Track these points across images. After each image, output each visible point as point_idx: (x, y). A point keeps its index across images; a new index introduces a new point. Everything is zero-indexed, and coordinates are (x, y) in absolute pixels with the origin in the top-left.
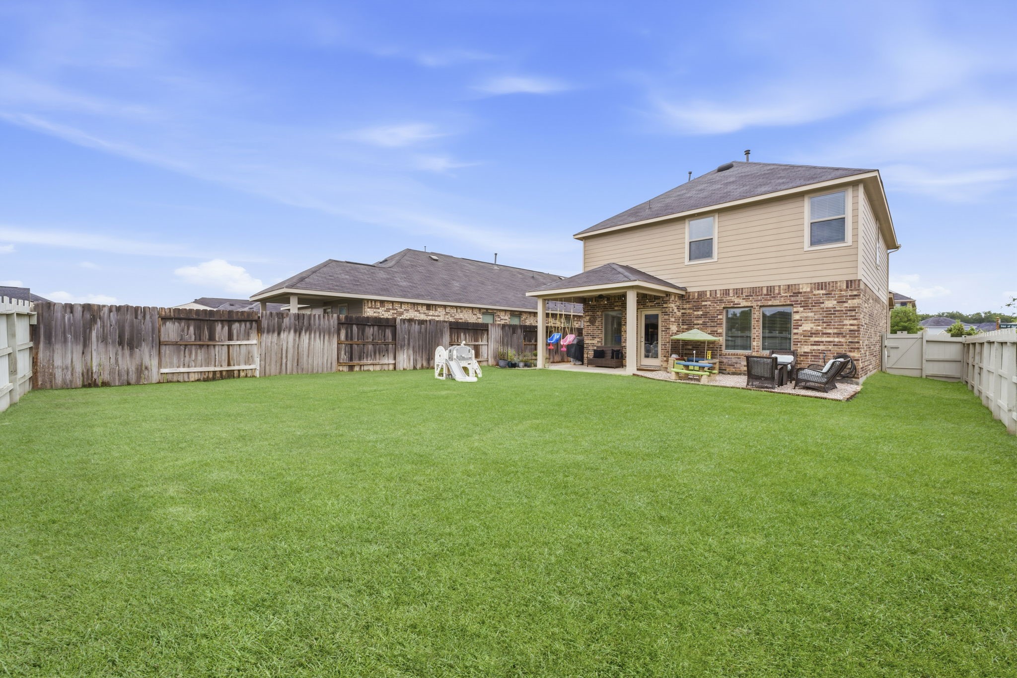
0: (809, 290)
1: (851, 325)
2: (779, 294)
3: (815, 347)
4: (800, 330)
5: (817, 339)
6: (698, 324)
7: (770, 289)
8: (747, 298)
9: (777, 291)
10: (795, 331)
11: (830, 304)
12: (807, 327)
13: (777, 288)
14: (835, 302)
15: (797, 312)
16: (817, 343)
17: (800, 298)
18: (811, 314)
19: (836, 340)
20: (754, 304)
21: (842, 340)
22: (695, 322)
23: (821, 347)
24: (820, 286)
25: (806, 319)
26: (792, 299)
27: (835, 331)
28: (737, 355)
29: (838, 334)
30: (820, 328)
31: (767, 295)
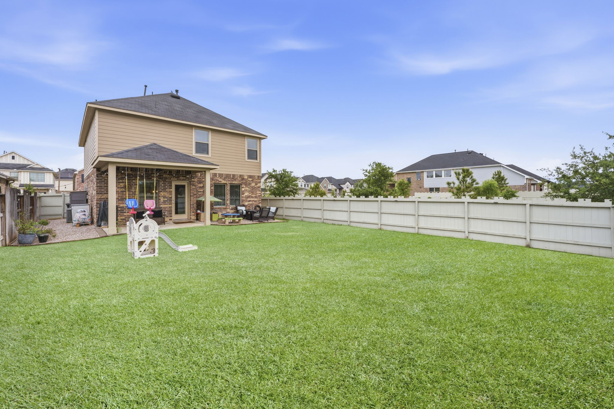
0: (247, 178)
1: (259, 193)
2: (237, 178)
3: (249, 203)
4: (244, 196)
5: (249, 199)
6: (201, 192)
7: (234, 175)
8: (224, 179)
9: (236, 177)
10: (243, 196)
11: (253, 184)
12: (246, 194)
13: (236, 176)
14: (254, 184)
15: (243, 187)
16: (250, 201)
17: (244, 181)
18: (248, 189)
19: (255, 199)
20: (227, 182)
21: (257, 199)
22: (199, 190)
23: (251, 203)
24: (250, 177)
25: (246, 190)
26: (242, 181)
27: (255, 196)
28: (221, 208)
29: (256, 197)
30: (250, 194)
31: (232, 178)
